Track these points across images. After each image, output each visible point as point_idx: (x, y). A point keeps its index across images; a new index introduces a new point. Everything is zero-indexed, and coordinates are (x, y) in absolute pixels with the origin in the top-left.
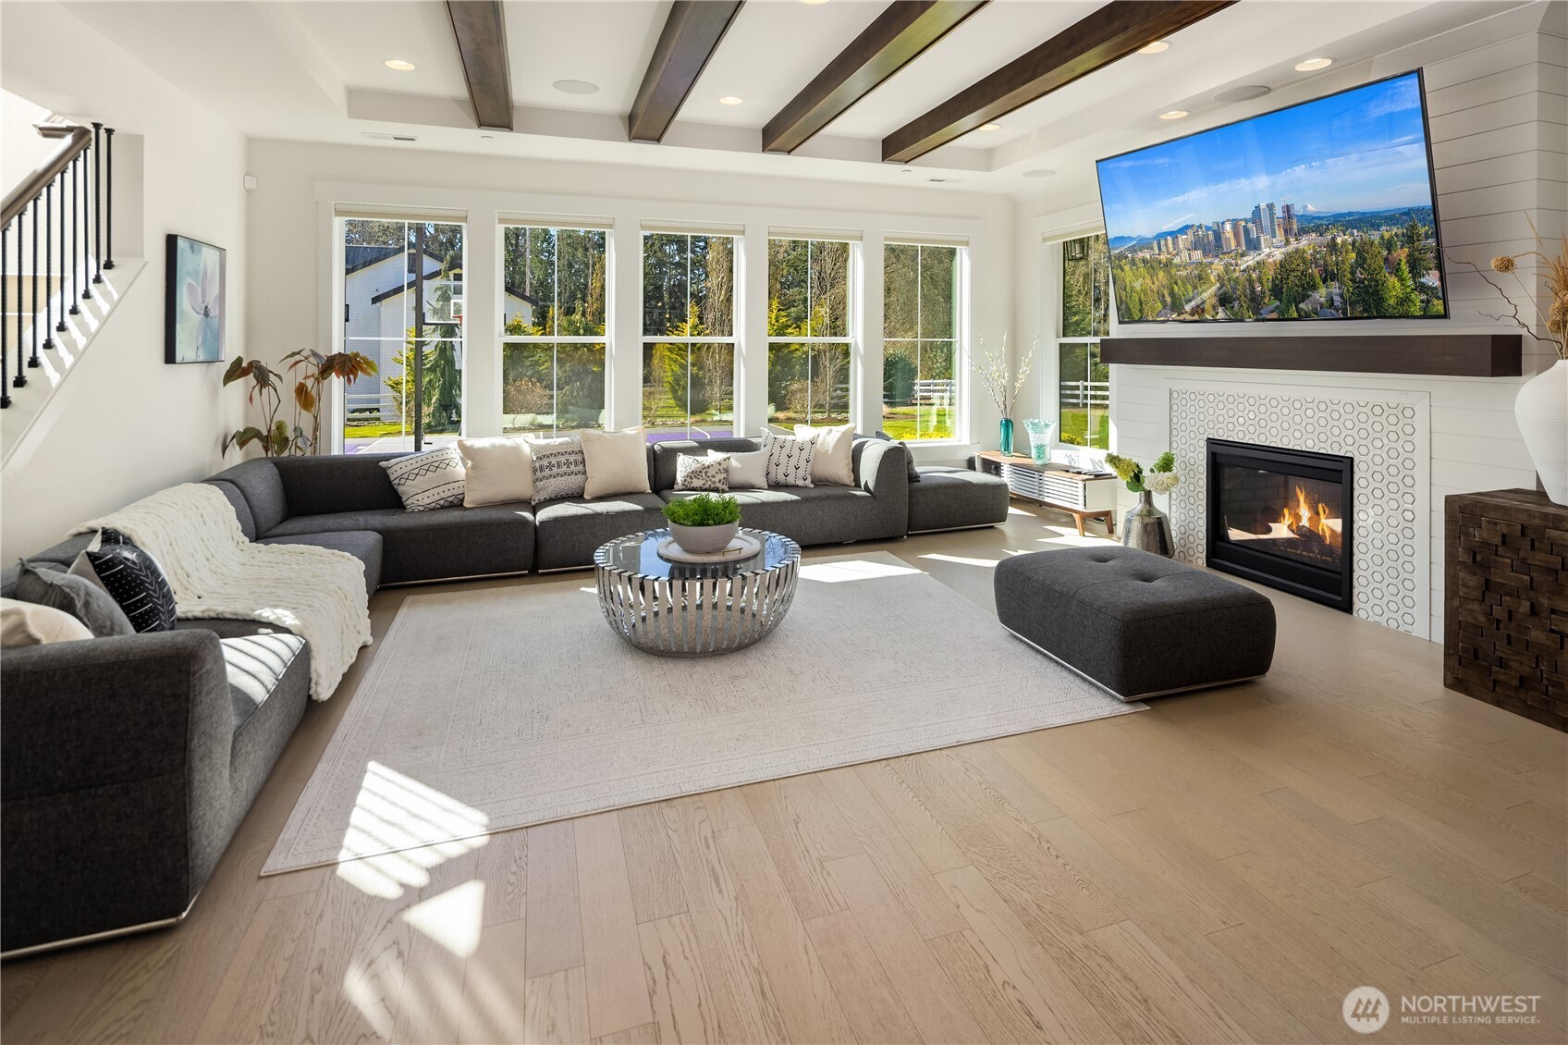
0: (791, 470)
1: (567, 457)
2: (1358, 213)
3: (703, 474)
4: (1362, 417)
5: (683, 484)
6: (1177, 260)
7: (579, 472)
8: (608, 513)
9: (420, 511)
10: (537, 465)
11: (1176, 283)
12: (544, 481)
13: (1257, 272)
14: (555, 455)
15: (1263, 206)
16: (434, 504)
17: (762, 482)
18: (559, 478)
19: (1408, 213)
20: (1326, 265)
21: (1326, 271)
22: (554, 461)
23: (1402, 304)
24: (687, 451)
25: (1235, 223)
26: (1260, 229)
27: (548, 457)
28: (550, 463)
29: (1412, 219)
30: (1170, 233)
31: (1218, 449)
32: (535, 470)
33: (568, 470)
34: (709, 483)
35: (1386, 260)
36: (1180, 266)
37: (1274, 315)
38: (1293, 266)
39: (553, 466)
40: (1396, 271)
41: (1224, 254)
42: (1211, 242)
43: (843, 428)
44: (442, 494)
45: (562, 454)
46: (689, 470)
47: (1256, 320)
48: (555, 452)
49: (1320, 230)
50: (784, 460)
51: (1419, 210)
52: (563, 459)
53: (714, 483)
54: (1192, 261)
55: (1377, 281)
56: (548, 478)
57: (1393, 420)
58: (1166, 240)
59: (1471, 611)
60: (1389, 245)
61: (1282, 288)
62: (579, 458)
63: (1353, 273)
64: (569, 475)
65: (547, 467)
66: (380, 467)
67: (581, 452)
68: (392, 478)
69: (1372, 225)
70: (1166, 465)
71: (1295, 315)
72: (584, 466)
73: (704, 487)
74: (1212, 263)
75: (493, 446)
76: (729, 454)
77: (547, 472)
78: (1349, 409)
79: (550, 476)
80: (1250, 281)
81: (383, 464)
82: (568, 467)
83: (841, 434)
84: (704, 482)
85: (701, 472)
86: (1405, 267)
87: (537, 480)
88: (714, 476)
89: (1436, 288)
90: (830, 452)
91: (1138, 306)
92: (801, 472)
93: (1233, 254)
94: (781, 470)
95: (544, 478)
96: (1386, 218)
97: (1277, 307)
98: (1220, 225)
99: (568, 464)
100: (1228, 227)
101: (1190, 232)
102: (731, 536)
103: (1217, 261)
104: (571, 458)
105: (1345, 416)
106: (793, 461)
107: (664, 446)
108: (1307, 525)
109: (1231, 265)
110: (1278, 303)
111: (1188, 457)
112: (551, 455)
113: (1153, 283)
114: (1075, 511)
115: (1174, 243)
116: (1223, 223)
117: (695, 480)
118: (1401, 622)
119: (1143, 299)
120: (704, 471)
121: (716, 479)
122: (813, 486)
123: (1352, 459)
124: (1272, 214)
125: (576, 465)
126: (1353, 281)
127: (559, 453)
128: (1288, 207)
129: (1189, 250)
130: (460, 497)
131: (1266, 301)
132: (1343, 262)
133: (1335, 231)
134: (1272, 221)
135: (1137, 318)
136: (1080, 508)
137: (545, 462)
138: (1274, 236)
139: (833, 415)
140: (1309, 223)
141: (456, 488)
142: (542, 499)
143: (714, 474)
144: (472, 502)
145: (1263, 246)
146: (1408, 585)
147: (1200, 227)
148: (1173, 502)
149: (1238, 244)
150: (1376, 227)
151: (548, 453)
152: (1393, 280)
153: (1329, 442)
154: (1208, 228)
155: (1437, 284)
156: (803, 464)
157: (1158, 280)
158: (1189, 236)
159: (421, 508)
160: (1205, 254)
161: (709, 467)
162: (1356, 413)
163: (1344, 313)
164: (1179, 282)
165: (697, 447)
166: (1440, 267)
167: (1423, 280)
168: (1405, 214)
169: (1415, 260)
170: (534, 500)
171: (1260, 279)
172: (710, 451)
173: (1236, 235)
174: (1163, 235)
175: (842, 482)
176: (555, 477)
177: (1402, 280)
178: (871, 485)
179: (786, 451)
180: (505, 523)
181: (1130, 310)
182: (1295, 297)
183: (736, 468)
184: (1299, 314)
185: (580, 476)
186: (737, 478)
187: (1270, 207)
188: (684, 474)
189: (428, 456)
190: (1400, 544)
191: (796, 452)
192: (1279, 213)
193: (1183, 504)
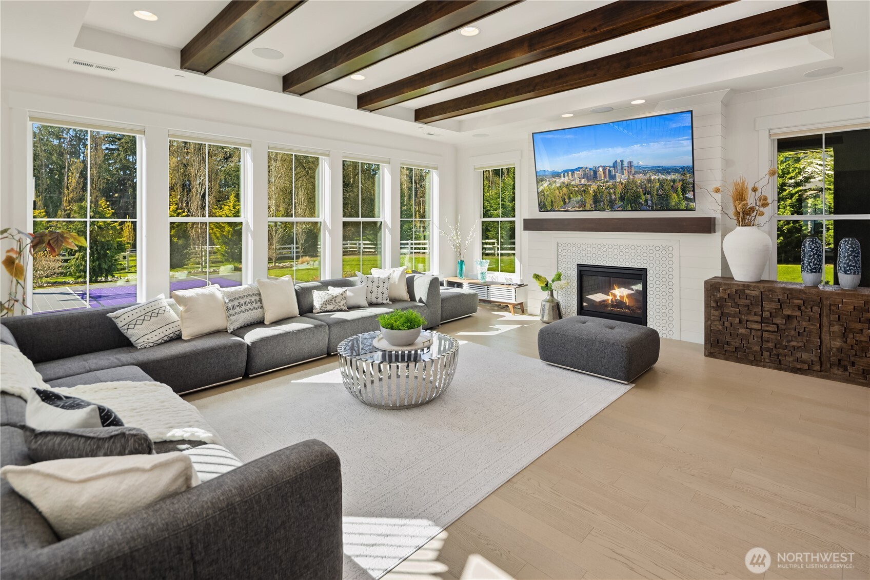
0: (380, 295)
1: (250, 298)
2: (662, 167)
3: (333, 302)
4: (651, 252)
5: (320, 309)
6: (573, 183)
7: (258, 307)
8: (293, 331)
9: (151, 347)
10: (230, 305)
11: (572, 193)
12: (237, 316)
13: (613, 189)
14: (242, 298)
15: (619, 161)
16: (160, 341)
17: (365, 303)
18: (246, 313)
19: (683, 168)
20: (646, 188)
21: (646, 190)
22: (242, 301)
23: (677, 205)
24: (317, 288)
25: (604, 168)
26: (616, 171)
27: (238, 299)
28: (239, 303)
29: (684, 170)
30: (571, 170)
31: (582, 268)
32: (228, 309)
33: (252, 307)
34: (337, 306)
35: (672, 187)
36: (575, 185)
37: (620, 209)
38: (631, 188)
39: (242, 305)
40: (676, 191)
41: (598, 181)
42: (593, 175)
43: (402, 268)
44: (165, 332)
45: (247, 297)
46: (324, 300)
47: (611, 211)
48: (242, 295)
49: (644, 173)
50: (375, 289)
51: (687, 167)
52: (248, 300)
53: (340, 306)
54: (581, 183)
55: (667, 195)
56: (239, 313)
57: (664, 252)
58: (568, 173)
59: (716, 325)
60: (674, 181)
61: (625, 197)
62: (257, 298)
63: (657, 191)
64: (252, 310)
65: (238, 306)
66: (108, 317)
67: (260, 294)
68: (120, 325)
69: (667, 172)
70: (558, 278)
71: (630, 209)
72: (261, 303)
73: (334, 310)
74: (591, 185)
75: (197, 294)
76: (345, 288)
77: (238, 310)
78: (645, 248)
79: (241, 312)
80: (610, 193)
81: (109, 315)
82: (252, 305)
83: (401, 272)
84: (334, 306)
85: (331, 300)
86: (680, 190)
87: (231, 315)
88: (339, 302)
89: (692, 199)
90: (397, 283)
91: (550, 204)
92: (385, 296)
93: (602, 181)
94: (374, 295)
95: (236, 313)
96: (673, 169)
97: (622, 205)
98: (597, 168)
99: (251, 302)
100: (601, 169)
101: (581, 170)
102: (418, 334)
103: (594, 184)
104: (253, 299)
105: (643, 251)
106: (380, 290)
107: (301, 286)
108: (619, 299)
109: (601, 186)
110: (622, 203)
111: (567, 273)
112: (240, 297)
113: (560, 193)
114: (510, 304)
115: (572, 175)
116: (599, 167)
117: (328, 306)
118: (668, 334)
119: (553, 200)
120: (333, 300)
121: (341, 304)
122: (391, 303)
123: (646, 269)
124: (622, 165)
125: (256, 303)
126: (657, 195)
127: (244, 296)
128: (630, 162)
129: (580, 178)
130: (177, 333)
131: (617, 202)
132: (653, 187)
133: (651, 174)
134: (622, 168)
135: (549, 209)
136: (513, 301)
137: (236, 303)
138: (623, 174)
139: (277, 264)
140: (640, 169)
141: (175, 327)
142: (236, 328)
143: (340, 301)
144: (188, 336)
145: (617, 178)
146: (671, 319)
147: (587, 168)
148: (559, 294)
149: (605, 177)
150: (669, 173)
151: (237, 296)
152: (674, 195)
153: (636, 263)
154: (590, 169)
155: (692, 197)
156: (385, 290)
157: (562, 191)
158: (581, 172)
159: (152, 345)
160: (588, 180)
161: (336, 297)
162: (648, 250)
163: (652, 208)
164: (574, 193)
165: (321, 286)
166: (694, 191)
167: (687, 195)
168: (681, 168)
169: (684, 187)
170: (230, 329)
171: (614, 193)
172: (330, 288)
173: (605, 173)
174: (567, 171)
175: (404, 299)
176: (243, 312)
177: (678, 195)
178: (424, 299)
179: (375, 284)
180: (228, 347)
181: (546, 205)
182: (630, 201)
183: (350, 297)
184: (632, 208)
185: (259, 310)
186: (352, 302)
187: (622, 161)
188: (320, 303)
189: (145, 307)
190: (668, 303)
191: (381, 284)
192: (626, 164)
193: (564, 295)
